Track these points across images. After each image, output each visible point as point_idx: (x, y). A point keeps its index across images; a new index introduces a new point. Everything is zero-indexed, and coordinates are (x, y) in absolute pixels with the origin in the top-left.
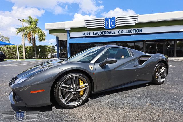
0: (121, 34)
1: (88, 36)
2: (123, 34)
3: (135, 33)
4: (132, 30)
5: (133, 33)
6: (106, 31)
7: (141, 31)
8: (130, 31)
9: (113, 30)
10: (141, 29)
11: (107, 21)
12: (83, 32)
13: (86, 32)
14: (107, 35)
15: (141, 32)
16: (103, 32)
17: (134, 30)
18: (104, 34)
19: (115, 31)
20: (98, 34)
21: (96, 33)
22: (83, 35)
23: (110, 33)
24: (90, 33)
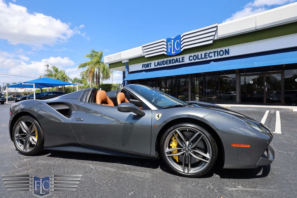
0: (193, 61)
1: (148, 68)
2: (197, 61)
3: (216, 57)
4: (211, 53)
5: (213, 58)
6: (171, 58)
8: (207, 54)
9: (181, 57)
11: (169, 43)
13: (146, 63)
14: (172, 65)
15: (228, 54)
16: (167, 61)
17: (214, 52)
18: (168, 64)
19: (184, 57)
20: (161, 64)
21: (158, 62)
22: (143, 68)
23: (177, 61)
24: (151, 63)
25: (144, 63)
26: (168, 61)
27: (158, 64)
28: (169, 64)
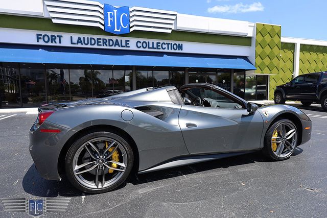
0: (141, 49)
1: (54, 44)
2: (147, 49)
3: (170, 51)
4: (165, 44)
5: (166, 50)
6: (107, 38)
7: (180, 47)
8: (160, 45)
9: (124, 39)
10: (180, 43)
11: (109, 13)
12: (39, 32)
13: (49, 34)
14: (108, 47)
15: (182, 50)
16: (98, 39)
17: (168, 44)
18: (101, 45)
19: (129, 41)
20: (86, 42)
21: (79, 38)
22: (38, 41)
23: (117, 43)
24: (62, 36)
25: (43, 33)
26: (101, 41)
27: (79, 40)
28: (103, 45)
